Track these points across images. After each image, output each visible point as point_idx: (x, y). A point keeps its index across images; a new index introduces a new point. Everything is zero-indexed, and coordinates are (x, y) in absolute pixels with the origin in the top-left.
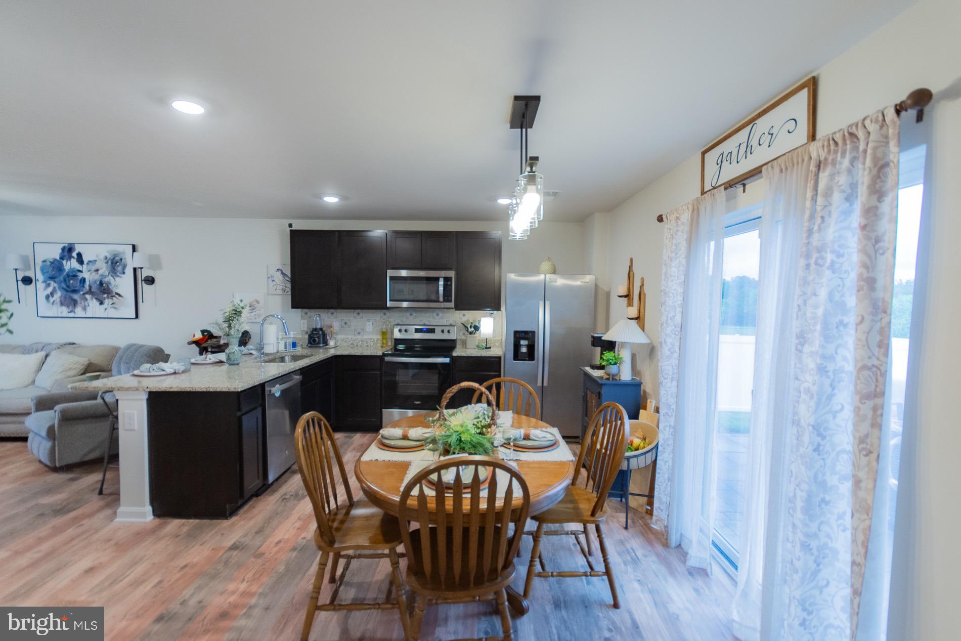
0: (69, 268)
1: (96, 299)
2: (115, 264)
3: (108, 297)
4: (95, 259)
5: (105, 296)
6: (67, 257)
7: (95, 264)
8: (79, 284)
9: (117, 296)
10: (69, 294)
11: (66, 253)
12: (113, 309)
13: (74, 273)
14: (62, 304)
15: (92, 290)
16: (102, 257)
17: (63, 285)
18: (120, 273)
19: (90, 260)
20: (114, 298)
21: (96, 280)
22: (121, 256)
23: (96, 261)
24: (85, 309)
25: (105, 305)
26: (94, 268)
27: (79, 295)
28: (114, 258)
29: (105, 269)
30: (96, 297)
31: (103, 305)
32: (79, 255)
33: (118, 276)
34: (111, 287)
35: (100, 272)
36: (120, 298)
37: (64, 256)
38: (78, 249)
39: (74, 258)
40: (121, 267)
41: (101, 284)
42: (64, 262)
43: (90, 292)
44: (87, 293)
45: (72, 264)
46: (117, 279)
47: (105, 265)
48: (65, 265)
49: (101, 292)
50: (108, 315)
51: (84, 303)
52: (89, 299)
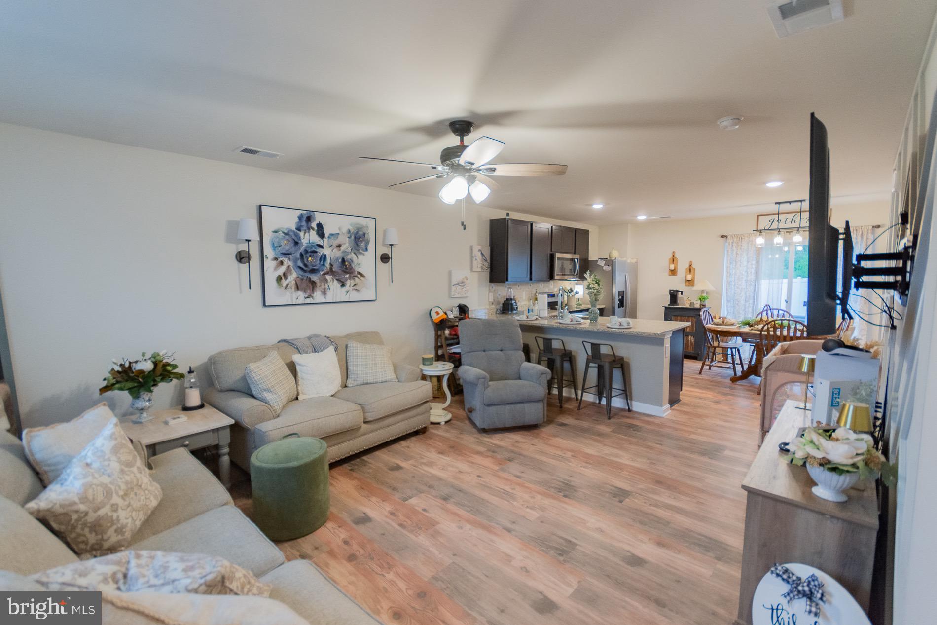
0: (308, 241)
1: (337, 280)
2: (359, 239)
3: (350, 278)
4: (338, 232)
5: (347, 276)
6: (305, 228)
7: (337, 238)
8: (319, 261)
9: (359, 276)
10: (308, 275)
11: (304, 223)
12: (355, 291)
13: (313, 249)
14: (298, 288)
15: (334, 270)
16: (345, 230)
17: (300, 264)
18: (364, 251)
19: (333, 233)
20: (356, 278)
21: (337, 257)
22: (365, 230)
23: (338, 234)
24: (324, 293)
25: (347, 288)
26: (336, 243)
27: (318, 275)
28: (357, 232)
29: (347, 244)
30: (337, 278)
31: (344, 287)
32: (320, 226)
33: (361, 253)
34: (353, 266)
35: (342, 248)
36: (362, 278)
37: (301, 226)
38: (318, 218)
39: (313, 229)
40: (364, 243)
41: (343, 261)
42: (301, 234)
43: (331, 272)
44: (327, 273)
45: (310, 238)
46: (359, 256)
47: (347, 239)
48: (302, 238)
49: (343, 271)
50: (349, 298)
51: (325, 285)
52: (329, 281)
